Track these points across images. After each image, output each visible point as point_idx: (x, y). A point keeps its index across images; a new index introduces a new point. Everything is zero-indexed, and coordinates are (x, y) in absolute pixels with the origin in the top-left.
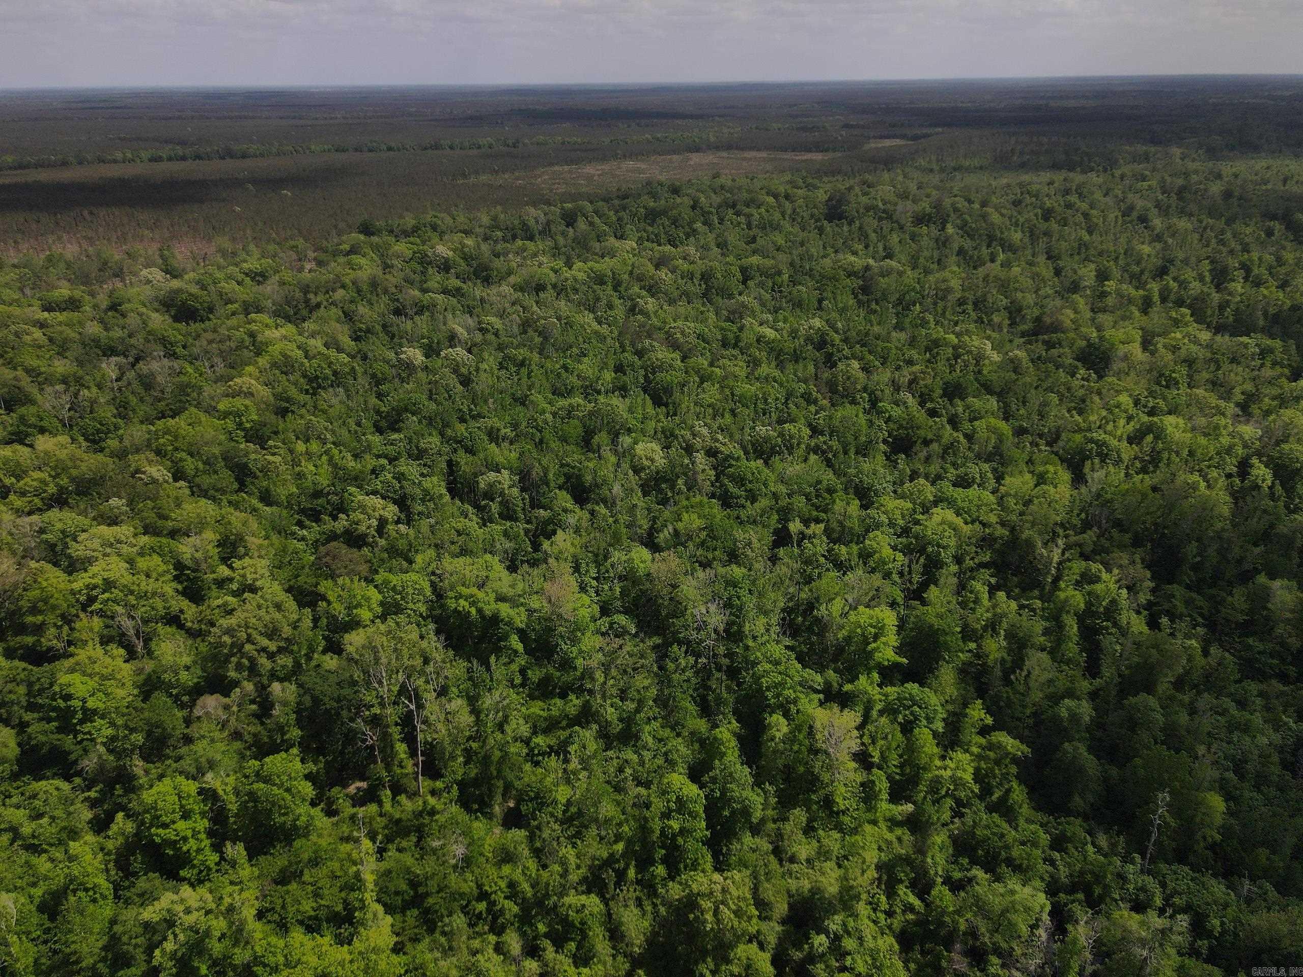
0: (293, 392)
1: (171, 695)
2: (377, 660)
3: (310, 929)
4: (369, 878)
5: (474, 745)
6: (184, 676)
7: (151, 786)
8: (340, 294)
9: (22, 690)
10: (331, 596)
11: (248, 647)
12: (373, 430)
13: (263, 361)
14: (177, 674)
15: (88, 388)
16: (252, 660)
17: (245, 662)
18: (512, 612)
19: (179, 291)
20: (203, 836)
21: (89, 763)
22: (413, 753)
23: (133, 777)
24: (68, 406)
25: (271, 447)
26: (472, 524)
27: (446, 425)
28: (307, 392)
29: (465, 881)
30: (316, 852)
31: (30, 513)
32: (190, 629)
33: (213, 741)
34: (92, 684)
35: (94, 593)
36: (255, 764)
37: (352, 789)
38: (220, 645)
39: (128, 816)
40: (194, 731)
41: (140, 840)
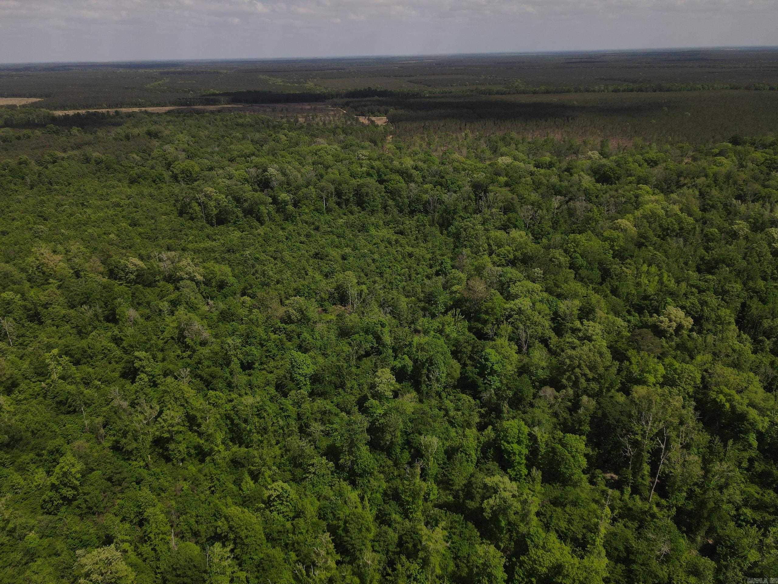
1: (531, 379)
2: (649, 409)
3: (560, 537)
4: (603, 531)
6: (540, 372)
7: (508, 420)
9: (470, 348)
10: (634, 360)
11: (577, 370)
13: (638, 213)
14: (537, 369)
16: (577, 378)
17: (573, 377)
20: (524, 457)
21: (485, 396)
22: (653, 474)
23: (501, 412)
24: (530, 217)
25: (627, 263)
28: (659, 236)
29: (662, 570)
30: (577, 499)
31: (498, 266)
32: (551, 348)
33: (543, 411)
34: (499, 357)
35: (513, 313)
36: (560, 434)
37: (608, 476)
38: (563, 363)
39: (494, 429)
40: (536, 402)
41: (495, 444)
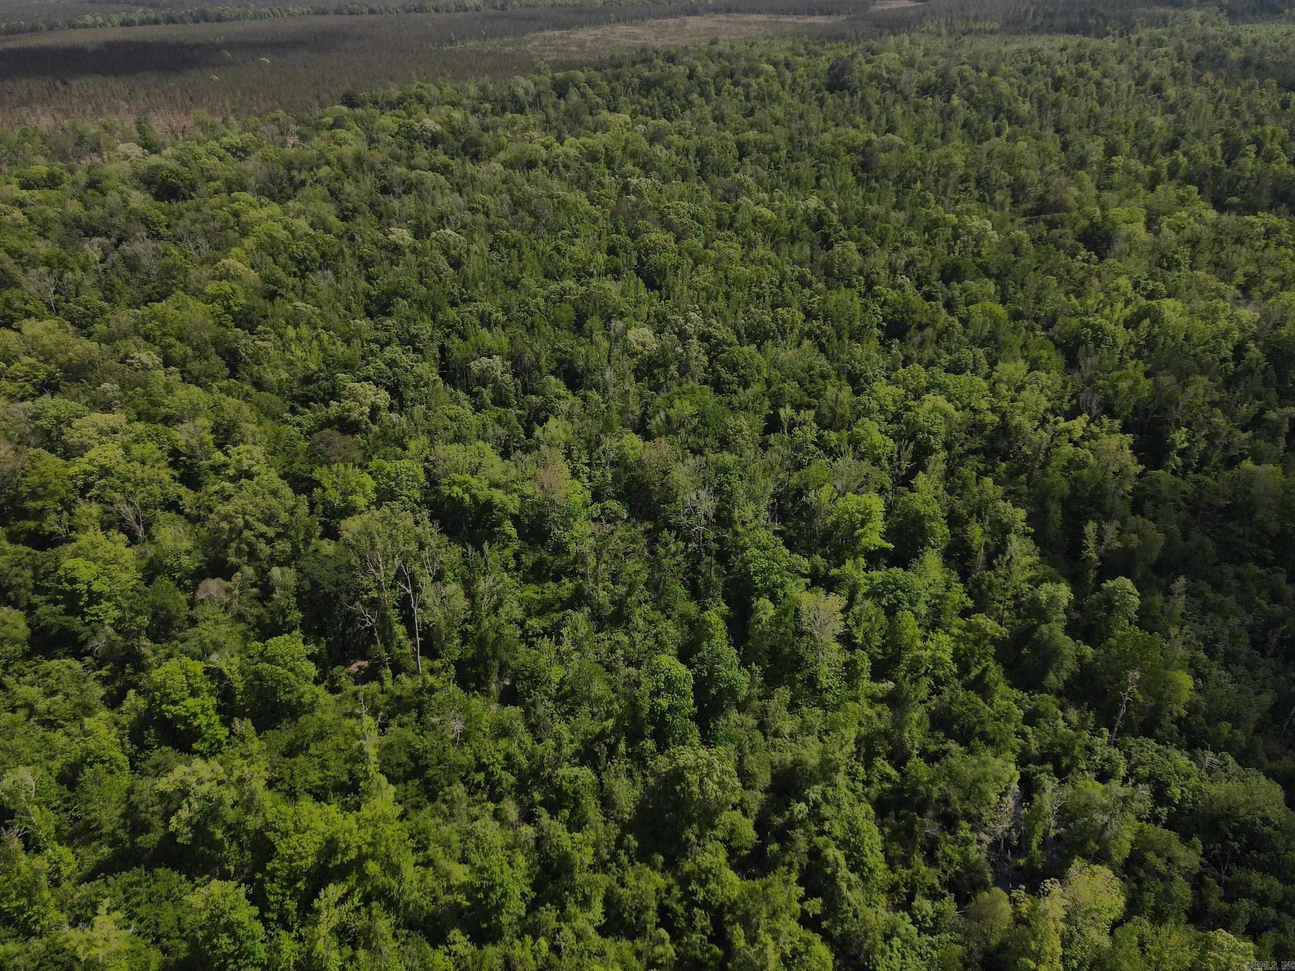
0: (280, 273)
1: (174, 579)
2: (373, 546)
3: (317, 798)
4: (372, 751)
5: (470, 628)
6: (186, 561)
7: (159, 666)
8: (324, 171)
9: (28, 573)
10: (326, 483)
11: (246, 533)
12: (363, 314)
13: (249, 242)
14: (178, 558)
15: (72, 270)
16: (250, 545)
17: (244, 547)
18: (505, 499)
19: (158, 167)
20: (211, 712)
21: (98, 644)
22: (411, 634)
23: (142, 657)
24: (52, 289)
25: (260, 332)
26: (465, 410)
27: (437, 309)
28: (295, 274)
29: (464, 754)
30: (321, 727)
31: (22, 400)
32: (189, 514)
33: (216, 622)
34: (95, 568)
35: (91, 479)
36: (258, 645)
37: (354, 668)
38: (218, 530)
39: (139, 693)
40: (198, 613)
41: (152, 716)
